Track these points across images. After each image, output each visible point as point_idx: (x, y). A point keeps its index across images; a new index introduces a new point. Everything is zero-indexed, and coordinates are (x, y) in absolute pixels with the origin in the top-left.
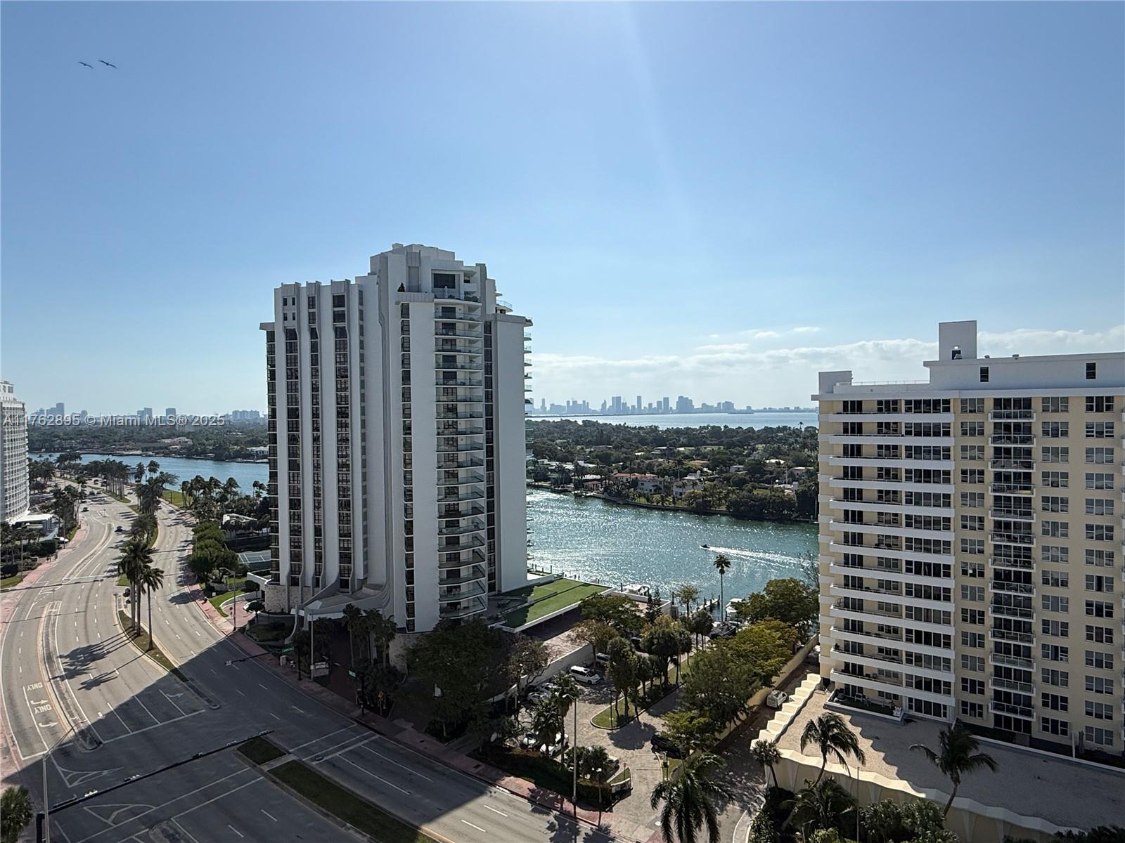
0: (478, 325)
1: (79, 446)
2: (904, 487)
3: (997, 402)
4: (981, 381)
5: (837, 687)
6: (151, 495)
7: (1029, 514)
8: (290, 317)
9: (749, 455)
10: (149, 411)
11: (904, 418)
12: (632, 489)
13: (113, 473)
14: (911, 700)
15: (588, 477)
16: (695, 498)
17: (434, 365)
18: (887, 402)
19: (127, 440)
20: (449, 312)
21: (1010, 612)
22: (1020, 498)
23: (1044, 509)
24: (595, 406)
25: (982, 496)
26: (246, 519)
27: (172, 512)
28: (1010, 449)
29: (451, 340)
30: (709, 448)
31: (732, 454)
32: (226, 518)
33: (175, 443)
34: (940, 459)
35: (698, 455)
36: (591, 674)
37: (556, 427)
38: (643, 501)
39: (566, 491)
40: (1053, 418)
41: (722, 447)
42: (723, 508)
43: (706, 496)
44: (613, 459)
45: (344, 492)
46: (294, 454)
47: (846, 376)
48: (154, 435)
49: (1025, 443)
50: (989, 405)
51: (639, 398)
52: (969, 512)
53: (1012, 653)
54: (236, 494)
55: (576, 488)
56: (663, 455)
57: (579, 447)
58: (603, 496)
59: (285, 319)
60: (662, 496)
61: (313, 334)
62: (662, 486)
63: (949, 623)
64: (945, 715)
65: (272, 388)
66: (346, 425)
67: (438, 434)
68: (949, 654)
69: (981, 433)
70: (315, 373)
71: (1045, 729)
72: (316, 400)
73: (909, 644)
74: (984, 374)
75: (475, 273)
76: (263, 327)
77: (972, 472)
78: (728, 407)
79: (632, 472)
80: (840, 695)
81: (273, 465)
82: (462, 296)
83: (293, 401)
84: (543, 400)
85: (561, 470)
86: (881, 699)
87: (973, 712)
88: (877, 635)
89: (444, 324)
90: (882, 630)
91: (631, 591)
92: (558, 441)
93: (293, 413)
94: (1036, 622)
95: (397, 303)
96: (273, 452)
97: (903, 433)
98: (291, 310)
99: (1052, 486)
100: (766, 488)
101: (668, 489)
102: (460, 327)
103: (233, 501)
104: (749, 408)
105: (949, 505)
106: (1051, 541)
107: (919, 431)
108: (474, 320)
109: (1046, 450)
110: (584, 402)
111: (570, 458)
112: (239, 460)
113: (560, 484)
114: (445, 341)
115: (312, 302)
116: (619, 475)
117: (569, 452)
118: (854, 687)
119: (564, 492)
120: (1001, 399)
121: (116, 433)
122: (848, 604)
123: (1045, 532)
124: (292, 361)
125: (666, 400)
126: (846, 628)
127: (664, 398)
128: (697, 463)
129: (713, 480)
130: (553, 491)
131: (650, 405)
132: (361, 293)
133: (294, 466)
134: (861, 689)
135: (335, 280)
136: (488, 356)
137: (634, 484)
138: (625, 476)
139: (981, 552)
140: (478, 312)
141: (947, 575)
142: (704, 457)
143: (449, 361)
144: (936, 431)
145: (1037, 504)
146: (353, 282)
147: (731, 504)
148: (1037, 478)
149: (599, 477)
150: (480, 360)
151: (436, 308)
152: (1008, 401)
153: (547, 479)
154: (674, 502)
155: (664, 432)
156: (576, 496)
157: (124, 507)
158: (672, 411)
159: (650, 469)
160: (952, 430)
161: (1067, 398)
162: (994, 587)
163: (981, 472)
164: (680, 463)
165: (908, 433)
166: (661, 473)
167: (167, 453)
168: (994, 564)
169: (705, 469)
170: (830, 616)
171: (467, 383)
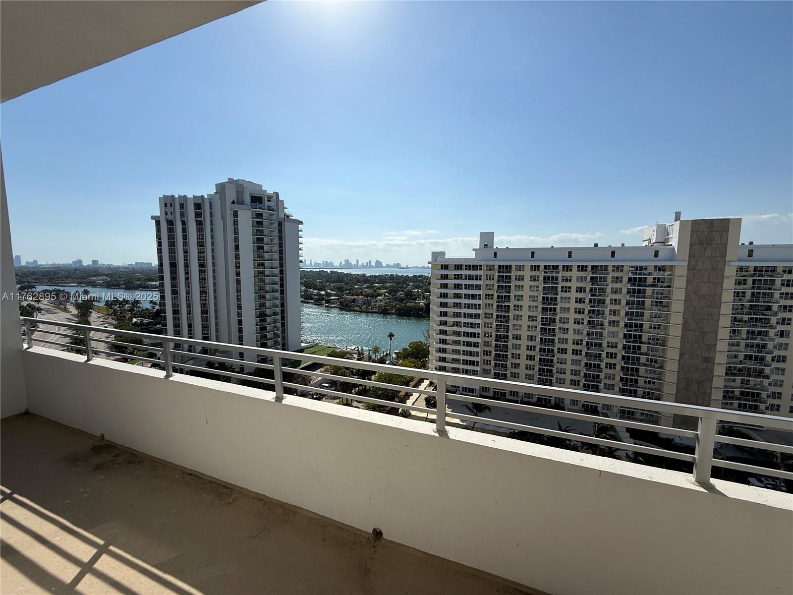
0: (275, 223)
1: (33, 281)
2: (463, 301)
3: (499, 266)
4: (494, 258)
6: (85, 309)
7: (509, 312)
8: (169, 213)
9: (406, 287)
10: (80, 261)
11: (464, 272)
12: (353, 303)
14: (463, 387)
15: (332, 298)
16: (381, 307)
17: (252, 242)
18: (458, 265)
19: (66, 277)
20: (259, 215)
21: (500, 351)
22: (506, 305)
23: (514, 310)
25: (492, 305)
26: (146, 321)
27: (99, 317)
28: (503, 285)
29: (261, 230)
30: (388, 284)
31: (399, 287)
32: (134, 320)
33: (99, 280)
34: (477, 290)
35: (383, 288)
37: (317, 274)
38: (358, 308)
39: (322, 304)
40: (519, 273)
41: (394, 284)
42: (394, 311)
43: (386, 306)
44: (344, 289)
45: (204, 306)
46: (174, 286)
47: (442, 254)
48: (85, 275)
49: (509, 283)
50: (496, 268)
51: (357, 261)
52: (488, 311)
53: (501, 367)
54: (140, 307)
55: (326, 303)
56: (367, 287)
57: (328, 284)
58: (339, 306)
59: (166, 214)
60: (366, 307)
61: (184, 223)
62: (366, 302)
63: (478, 356)
64: (475, 393)
65: (160, 251)
66: (204, 271)
67: (255, 277)
68: (478, 368)
69: (493, 279)
70: (185, 244)
71: (510, 395)
72: (186, 257)
73: (463, 365)
74: (495, 255)
75: (273, 197)
76: (153, 217)
77: (489, 295)
78: (398, 266)
79: (353, 295)
81: (162, 292)
82: (267, 208)
83: (173, 258)
84: (311, 261)
85: (319, 295)
86: (453, 388)
87: (486, 391)
88: (451, 363)
89: (257, 222)
90: (453, 360)
91: (351, 349)
92: (318, 281)
93: (173, 265)
94: (509, 354)
95: (231, 210)
96: (162, 285)
97: (464, 279)
98: (169, 209)
99: (517, 300)
100: (413, 302)
101: (369, 303)
102: (265, 223)
103: (138, 311)
104: (407, 266)
105: (480, 309)
106: (516, 322)
107: (470, 278)
108: (272, 220)
109: (516, 286)
110: (331, 262)
111: (323, 289)
112: (141, 289)
113: (318, 301)
114: (258, 230)
115: (182, 206)
116: (347, 296)
117: (323, 286)
119: (320, 305)
120: (501, 265)
121: (59, 273)
122: (440, 350)
123: (514, 319)
124: (171, 237)
125: (370, 262)
126: (440, 361)
128: (383, 291)
129: (390, 299)
130: (315, 305)
131: (363, 264)
132: (210, 203)
133: (175, 292)
135: (195, 195)
136: (281, 238)
137: (354, 300)
138: (349, 297)
139: (491, 327)
140: (275, 217)
141: (478, 337)
142: (386, 288)
143: (260, 240)
144: (476, 278)
145: (512, 308)
146: (206, 197)
147: (397, 310)
148: (512, 297)
149: (337, 297)
150: (276, 241)
151: (253, 214)
152: (503, 266)
153: (312, 299)
154: (372, 309)
155: (368, 276)
156: (326, 306)
157: (68, 315)
158: (372, 267)
159: (361, 294)
160: (482, 278)
161: (524, 266)
162: (495, 341)
163: (493, 295)
164: (375, 291)
165: (466, 279)
166: (366, 296)
167: (94, 285)
168: (496, 332)
169: (386, 294)
170: (434, 356)
171: (270, 252)
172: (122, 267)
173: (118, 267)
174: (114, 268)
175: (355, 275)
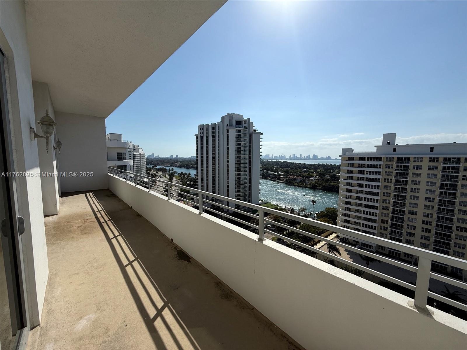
0: (247, 135)
1: (157, 164)
2: (365, 183)
3: (398, 159)
4: (393, 152)
5: (341, 237)
6: (171, 176)
7: (405, 193)
8: (202, 133)
9: (332, 172)
10: (172, 156)
11: (366, 162)
12: (294, 181)
13: (164, 170)
14: (362, 243)
15: (281, 177)
16: (312, 184)
17: (235, 145)
18: (362, 158)
19: (167, 163)
20: (239, 131)
21: (396, 221)
22: (403, 188)
23: (411, 191)
24: (288, 157)
25: (391, 187)
26: (192, 183)
27: (176, 180)
28: (401, 173)
29: (240, 139)
30: (319, 170)
31: (327, 172)
32: (188, 182)
33: (178, 164)
34: (377, 175)
35: (316, 172)
36: (272, 227)
37: (275, 163)
38: (296, 184)
39: (275, 180)
40: (417, 164)
41: (324, 170)
42: (321, 188)
43: (315, 184)
44: (289, 172)
45: (213, 177)
46: (202, 167)
47: (351, 150)
48: (173, 162)
49: (406, 171)
50: (395, 160)
51: (301, 155)
52: (386, 191)
53: (396, 233)
54: (190, 177)
55: (278, 180)
56: (305, 171)
57: (280, 168)
58: (285, 182)
59: (200, 133)
60: (302, 183)
61: (207, 137)
62: (303, 180)
63: (376, 223)
64: (372, 249)
65: (197, 151)
66: (214, 160)
67: (236, 163)
68: (375, 232)
69: (392, 168)
70: (207, 147)
71: (405, 256)
72: (207, 154)
73: (363, 228)
74: (395, 150)
75: (247, 121)
76: (195, 135)
77: (388, 179)
78: (329, 158)
79: (294, 176)
80: (341, 240)
81: (197, 170)
82: (243, 127)
83: (202, 154)
84: (272, 155)
85: (274, 175)
86: (354, 242)
87: (382, 249)
88: (354, 224)
89: (238, 135)
90: (355, 223)
91: (288, 208)
92: (275, 167)
93: (202, 157)
94: (405, 224)
95: (226, 129)
96: (197, 167)
97: (366, 167)
98: (202, 131)
99: (415, 185)
100: (336, 183)
101: (304, 181)
102: (242, 135)
103: (190, 179)
104: (336, 158)
105: (379, 189)
106: (412, 201)
107: (371, 166)
108: (246, 133)
109: (413, 174)
110: (284, 156)
111: (277, 171)
112: (192, 168)
113: (273, 178)
114: (238, 139)
115: (207, 129)
116: (290, 177)
118: (346, 238)
120: (399, 158)
121: (165, 161)
122: (345, 215)
123: (411, 199)
124: (202, 144)
126: (345, 222)
127: (309, 155)
128: (315, 174)
129: (319, 179)
130: (271, 180)
131: (304, 157)
132: (219, 126)
133: (202, 170)
134: (348, 239)
135: (212, 123)
136: (250, 143)
137: (295, 179)
138: (292, 177)
139: (389, 203)
140: (247, 132)
141: (377, 209)
142: (317, 173)
143: (239, 144)
144: (376, 166)
145: (409, 190)
146: (217, 124)
147: (323, 186)
148: (409, 182)
149: (284, 177)
150: (248, 144)
151: (236, 131)
152: (402, 158)
153: (270, 177)
154: (306, 185)
155: (307, 165)
156: (277, 182)
157: (166, 179)
158: (311, 159)
159: (300, 175)
160: (382, 166)
161: (422, 158)
162: (392, 214)
163: (391, 180)
164: (309, 174)
165: (368, 167)
166: (303, 177)
167: (176, 166)
168: (392, 207)
169: (317, 176)
170: (340, 218)
171: (244, 150)
172: (187, 158)
173: (185, 159)
174: (184, 159)
175: (298, 164)
